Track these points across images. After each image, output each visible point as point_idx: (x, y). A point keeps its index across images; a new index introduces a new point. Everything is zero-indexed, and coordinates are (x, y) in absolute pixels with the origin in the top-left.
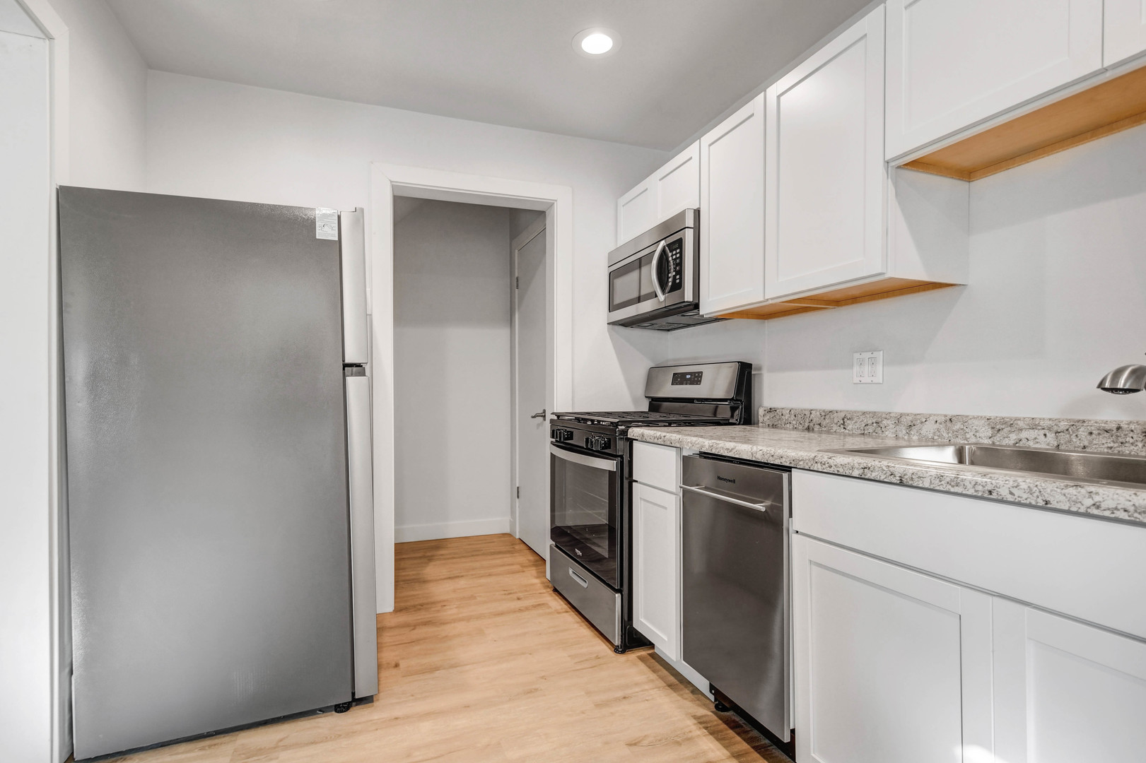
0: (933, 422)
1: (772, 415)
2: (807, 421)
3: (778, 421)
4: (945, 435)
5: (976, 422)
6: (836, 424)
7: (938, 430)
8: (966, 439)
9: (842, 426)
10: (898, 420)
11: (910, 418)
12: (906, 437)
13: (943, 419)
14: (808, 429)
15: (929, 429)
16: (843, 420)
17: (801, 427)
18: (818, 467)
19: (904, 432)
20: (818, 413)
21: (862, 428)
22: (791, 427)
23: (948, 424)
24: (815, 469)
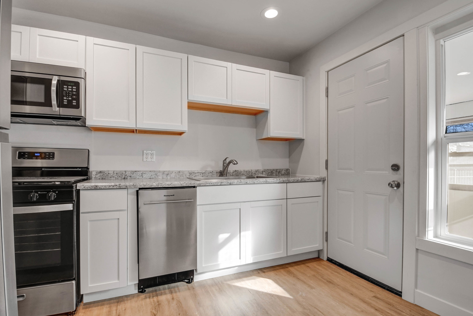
0: (175, 173)
1: (101, 174)
2: (124, 175)
3: (106, 176)
4: (178, 176)
5: (186, 172)
6: (139, 176)
7: (176, 175)
8: (183, 177)
9: (141, 176)
10: (164, 172)
11: (167, 172)
12: (166, 178)
13: (177, 172)
14: (124, 178)
15: (173, 175)
16: (142, 174)
17: (120, 178)
18: (208, 184)
19: (165, 176)
20: (130, 172)
21: (150, 176)
22: (114, 178)
23: (179, 173)
24: (207, 185)
